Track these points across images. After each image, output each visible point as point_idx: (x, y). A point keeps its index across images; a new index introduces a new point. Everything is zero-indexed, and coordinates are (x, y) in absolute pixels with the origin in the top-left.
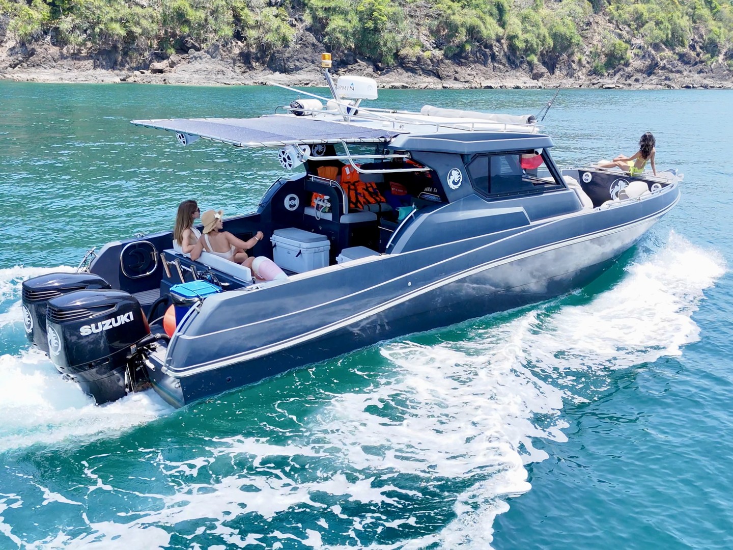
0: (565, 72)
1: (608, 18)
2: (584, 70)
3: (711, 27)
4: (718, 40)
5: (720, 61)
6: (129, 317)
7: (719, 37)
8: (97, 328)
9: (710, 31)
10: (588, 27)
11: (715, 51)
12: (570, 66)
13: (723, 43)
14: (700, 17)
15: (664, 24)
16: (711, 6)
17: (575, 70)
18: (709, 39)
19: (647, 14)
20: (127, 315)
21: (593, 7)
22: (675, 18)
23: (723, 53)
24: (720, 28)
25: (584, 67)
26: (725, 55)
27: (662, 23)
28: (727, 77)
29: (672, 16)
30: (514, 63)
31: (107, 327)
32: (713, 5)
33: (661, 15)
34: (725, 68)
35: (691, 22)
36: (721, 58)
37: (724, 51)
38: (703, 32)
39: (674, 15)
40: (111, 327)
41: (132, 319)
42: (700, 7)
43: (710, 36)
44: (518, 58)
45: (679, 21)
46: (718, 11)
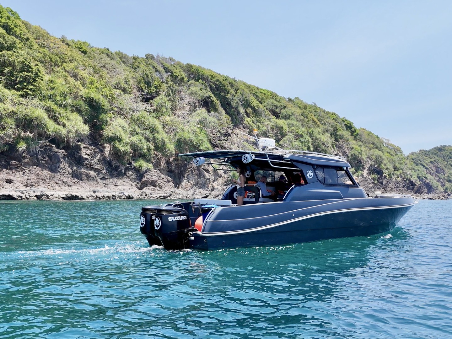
0: (193, 182)
1: (248, 130)
2: (220, 180)
3: (352, 146)
4: (360, 156)
5: (365, 175)
6: (185, 218)
7: (360, 153)
8: (174, 219)
9: (353, 148)
10: (226, 138)
11: (360, 166)
12: (200, 175)
13: (365, 159)
14: (342, 137)
15: (305, 137)
16: (351, 131)
17: (209, 179)
18: (352, 155)
19: (287, 128)
20: (184, 216)
21: (232, 120)
22: (316, 133)
23: (367, 169)
24: (360, 146)
25: (221, 176)
26: (369, 169)
27: (302, 136)
28: (373, 190)
29: (313, 132)
30: (117, 168)
31: (178, 219)
32: (353, 130)
33: (301, 130)
34: (370, 182)
35: (333, 139)
36: (365, 172)
37: (367, 166)
38: (346, 150)
39: (314, 130)
40: (179, 220)
41: (186, 219)
42: (341, 129)
43: (353, 152)
44: (123, 164)
45: (320, 136)
46: (358, 134)
